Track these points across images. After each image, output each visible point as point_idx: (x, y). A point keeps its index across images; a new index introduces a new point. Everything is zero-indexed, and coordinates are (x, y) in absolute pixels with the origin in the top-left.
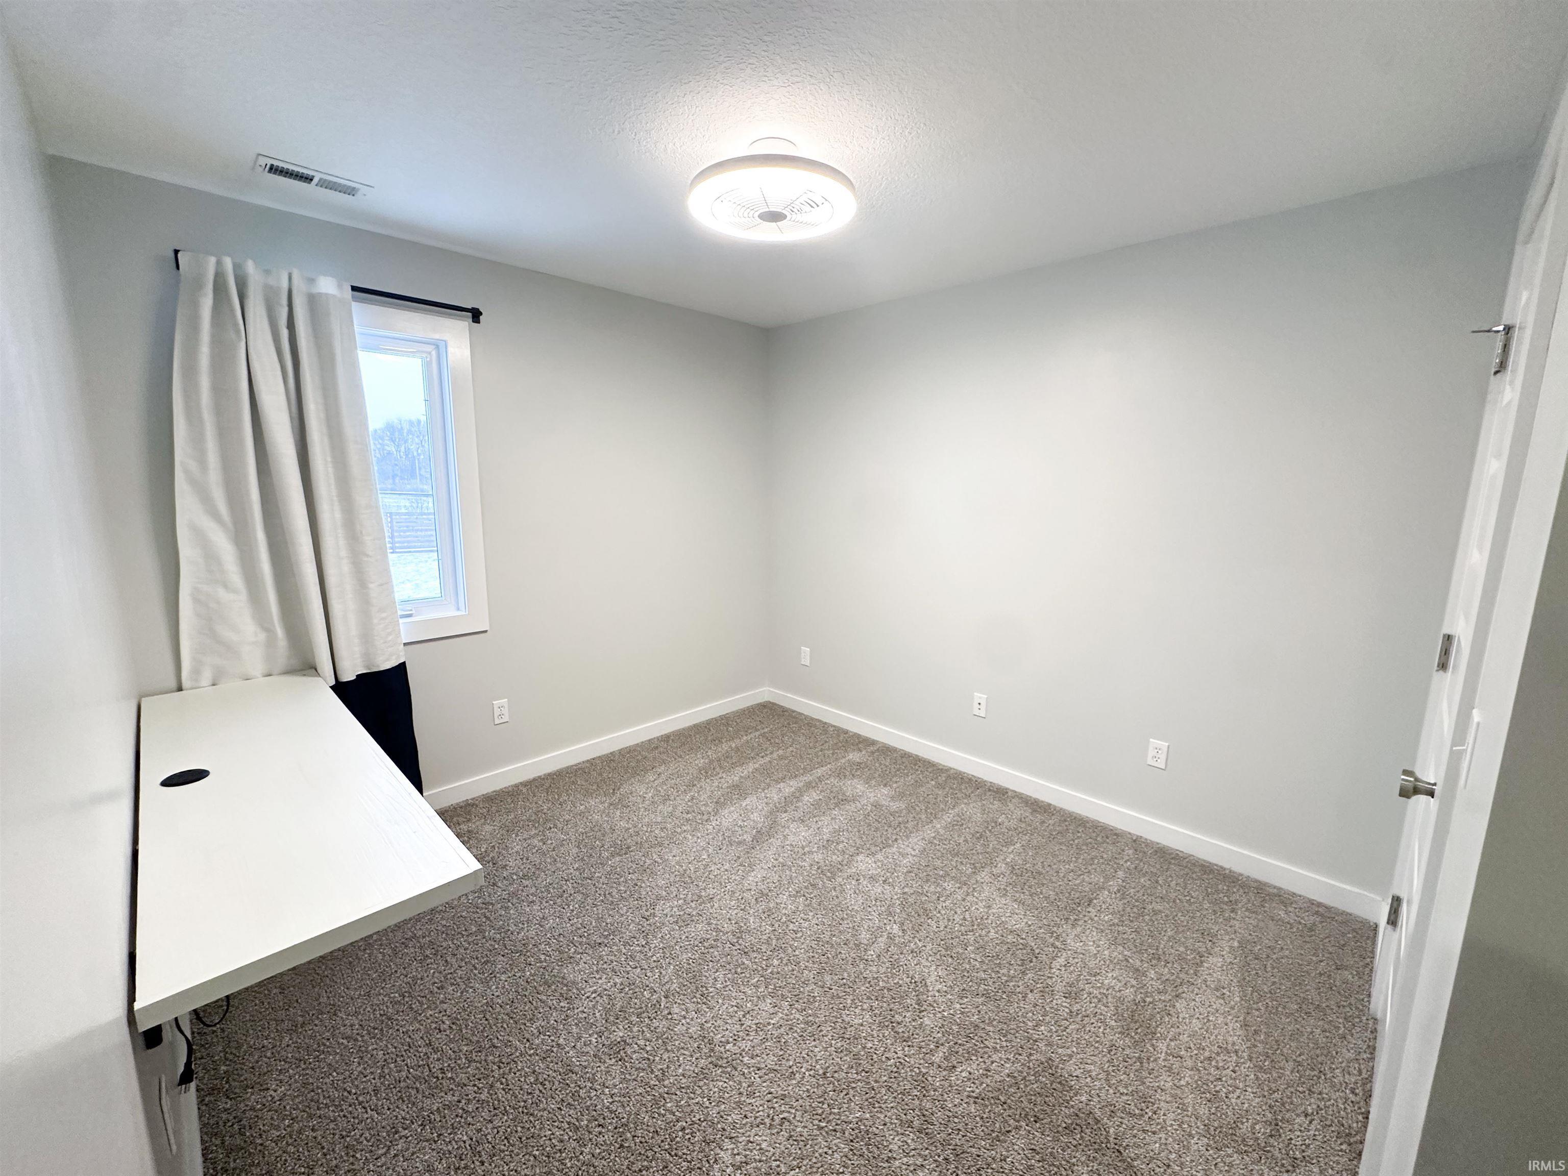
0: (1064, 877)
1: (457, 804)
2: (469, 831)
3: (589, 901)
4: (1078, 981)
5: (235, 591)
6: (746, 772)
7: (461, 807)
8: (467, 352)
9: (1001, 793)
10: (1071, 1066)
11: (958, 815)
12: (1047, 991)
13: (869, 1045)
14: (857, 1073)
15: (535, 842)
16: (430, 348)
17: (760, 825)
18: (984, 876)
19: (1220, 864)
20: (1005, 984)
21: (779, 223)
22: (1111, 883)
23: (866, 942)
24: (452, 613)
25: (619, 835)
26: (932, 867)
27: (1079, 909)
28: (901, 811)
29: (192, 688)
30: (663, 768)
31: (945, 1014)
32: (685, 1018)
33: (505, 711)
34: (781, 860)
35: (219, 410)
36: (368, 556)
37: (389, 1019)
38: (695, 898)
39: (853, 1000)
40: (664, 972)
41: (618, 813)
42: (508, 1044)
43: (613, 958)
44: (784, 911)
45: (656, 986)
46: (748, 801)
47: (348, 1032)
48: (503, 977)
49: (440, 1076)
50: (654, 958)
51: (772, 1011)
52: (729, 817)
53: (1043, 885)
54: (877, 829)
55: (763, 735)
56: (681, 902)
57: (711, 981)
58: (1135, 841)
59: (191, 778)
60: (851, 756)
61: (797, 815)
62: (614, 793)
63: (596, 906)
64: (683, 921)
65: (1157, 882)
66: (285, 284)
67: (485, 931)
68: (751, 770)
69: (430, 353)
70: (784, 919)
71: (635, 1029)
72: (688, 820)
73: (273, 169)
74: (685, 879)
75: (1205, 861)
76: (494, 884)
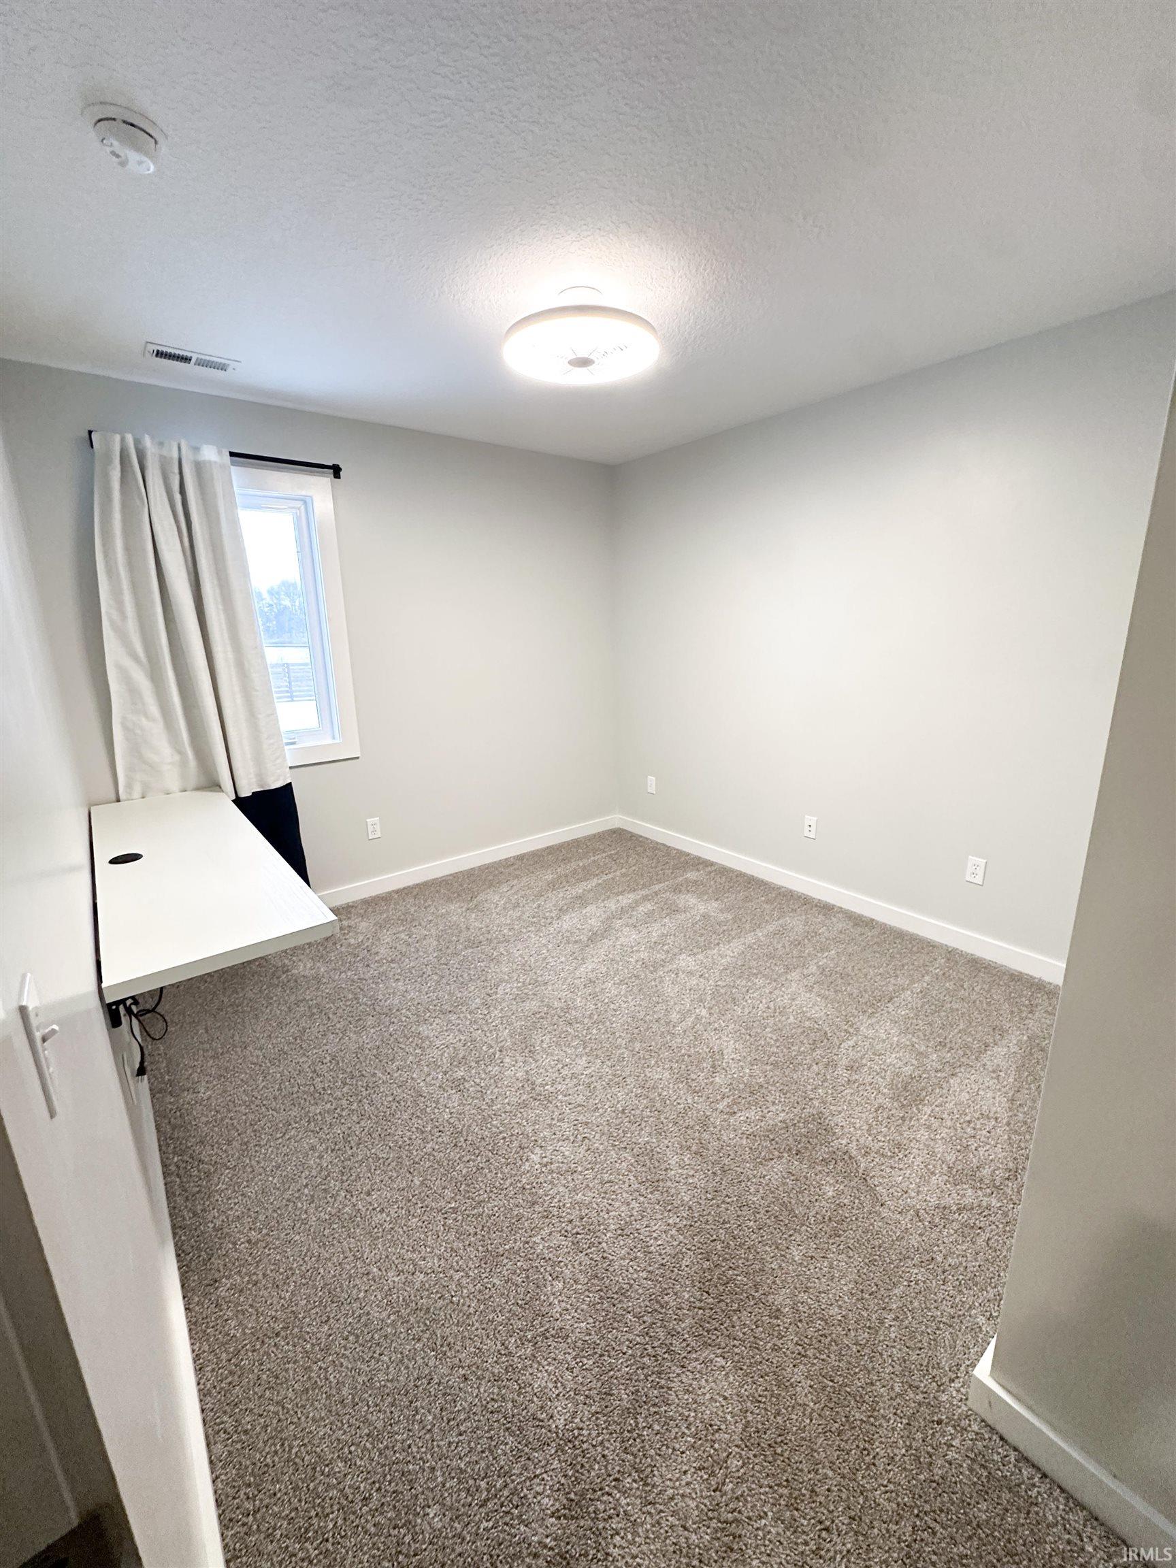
0: (871, 979)
1: (341, 906)
2: (349, 926)
3: (444, 981)
4: (861, 1058)
5: (154, 720)
6: (589, 886)
7: (343, 908)
8: (331, 506)
9: (827, 909)
10: (839, 1119)
11: (781, 926)
12: (831, 1064)
13: (665, 1093)
14: (651, 1112)
15: (403, 936)
16: (299, 504)
17: (595, 929)
18: (794, 975)
19: (1031, 974)
20: (795, 1057)
21: (589, 368)
22: (916, 985)
23: (675, 1021)
24: (329, 741)
25: (473, 933)
26: (747, 967)
27: (879, 1004)
28: (727, 921)
29: (125, 800)
30: (516, 881)
31: (735, 1076)
32: (514, 1066)
33: (378, 827)
34: (611, 956)
35: (131, 566)
36: (257, 691)
37: (285, 1053)
38: (532, 981)
39: (656, 1062)
40: (500, 1034)
41: (473, 916)
42: (374, 1075)
43: (460, 1022)
44: (607, 995)
45: (493, 1043)
46: (588, 909)
47: (255, 1060)
48: (372, 1031)
49: (322, 1092)
50: (494, 1024)
51: (586, 1065)
52: (569, 922)
53: (849, 984)
54: (702, 935)
55: (610, 856)
56: (519, 985)
57: (539, 1042)
58: (949, 952)
59: (129, 859)
60: (689, 875)
61: (634, 920)
62: (471, 900)
63: (449, 984)
64: (520, 998)
65: (962, 986)
66: (175, 455)
67: (359, 998)
68: (594, 885)
69: (299, 509)
70: (606, 1001)
71: (474, 1071)
72: (533, 923)
73: (160, 354)
74: (525, 968)
75: (1016, 971)
76: (368, 966)
